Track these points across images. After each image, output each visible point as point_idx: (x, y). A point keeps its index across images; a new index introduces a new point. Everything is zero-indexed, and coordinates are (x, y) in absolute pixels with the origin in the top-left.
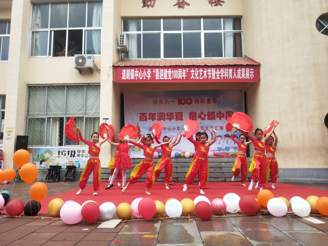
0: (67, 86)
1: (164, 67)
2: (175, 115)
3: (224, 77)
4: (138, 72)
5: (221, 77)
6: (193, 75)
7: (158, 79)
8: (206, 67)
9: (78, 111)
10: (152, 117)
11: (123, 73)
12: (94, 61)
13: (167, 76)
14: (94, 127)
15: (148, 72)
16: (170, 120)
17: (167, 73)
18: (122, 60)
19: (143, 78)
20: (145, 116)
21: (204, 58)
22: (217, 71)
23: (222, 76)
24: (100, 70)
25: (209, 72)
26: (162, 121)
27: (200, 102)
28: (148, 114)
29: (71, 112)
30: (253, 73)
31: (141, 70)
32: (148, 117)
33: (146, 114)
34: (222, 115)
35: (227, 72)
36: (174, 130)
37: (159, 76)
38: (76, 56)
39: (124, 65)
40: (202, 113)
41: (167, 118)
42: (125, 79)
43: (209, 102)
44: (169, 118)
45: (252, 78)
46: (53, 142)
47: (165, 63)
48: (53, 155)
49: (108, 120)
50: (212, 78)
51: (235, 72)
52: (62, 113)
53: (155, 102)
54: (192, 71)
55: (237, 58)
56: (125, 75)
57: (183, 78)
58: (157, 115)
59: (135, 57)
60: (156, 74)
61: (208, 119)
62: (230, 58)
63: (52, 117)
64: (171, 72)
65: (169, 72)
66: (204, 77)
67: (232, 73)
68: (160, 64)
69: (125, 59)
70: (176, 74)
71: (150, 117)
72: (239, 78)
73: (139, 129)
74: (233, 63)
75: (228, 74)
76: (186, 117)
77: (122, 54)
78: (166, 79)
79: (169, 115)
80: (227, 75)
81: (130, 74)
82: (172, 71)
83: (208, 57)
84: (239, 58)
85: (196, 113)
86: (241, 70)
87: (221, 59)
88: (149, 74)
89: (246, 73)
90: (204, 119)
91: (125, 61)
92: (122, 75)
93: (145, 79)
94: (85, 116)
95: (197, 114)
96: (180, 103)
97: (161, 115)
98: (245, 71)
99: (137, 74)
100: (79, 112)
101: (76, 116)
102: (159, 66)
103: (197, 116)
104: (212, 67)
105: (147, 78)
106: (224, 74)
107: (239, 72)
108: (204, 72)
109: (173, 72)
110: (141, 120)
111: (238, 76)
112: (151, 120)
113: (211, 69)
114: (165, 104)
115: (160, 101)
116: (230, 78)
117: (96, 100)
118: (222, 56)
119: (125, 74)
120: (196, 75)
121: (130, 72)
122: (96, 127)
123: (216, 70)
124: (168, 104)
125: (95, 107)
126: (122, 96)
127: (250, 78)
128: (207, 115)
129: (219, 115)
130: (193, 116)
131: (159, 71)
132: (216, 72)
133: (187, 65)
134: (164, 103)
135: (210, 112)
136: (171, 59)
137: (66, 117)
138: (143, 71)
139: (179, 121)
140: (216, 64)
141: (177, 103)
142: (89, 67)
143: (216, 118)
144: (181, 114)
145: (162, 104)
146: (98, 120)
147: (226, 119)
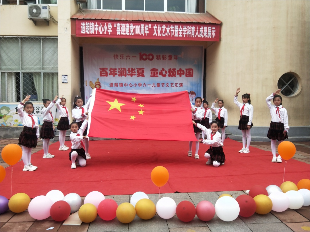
0: (22, 39)
1: (126, 22)
2: (136, 71)
3: (186, 35)
4: (98, 25)
5: (183, 35)
6: (155, 31)
7: (120, 34)
8: (169, 23)
9: (35, 65)
10: (113, 72)
11: (81, 27)
12: (50, 12)
13: (129, 32)
14: (52, 83)
15: (108, 26)
16: (132, 76)
17: (129, 28)
18: (80, 10)
19: (103, 32)
20: (105, 71)
21: (166, 13)
22: (180, 28)
23: (185, 34)
24: (57, 22)
25: (172, 29)
26: (123, 77)
27: (161, 58)
28: (109, 69)
29: (28, 67)
30: (214, 32)
31: (101, 24)
32: (109, 72)
33: (107, 69)
34: (182, 72)
35: (189, 29)
36: (135, 86)
37: (120, 31)
38: (30, 4)
39: (83, 18)
40: (163, 69)
41: (128, 74)
42: (84, 33)
43: (170, 59)
44: (130, 74)
45: (213, 37)
46: (10, 98)
47: (127, 17)
48: (11, 112)
49: (66, 77)
50: (175, 36)
51: (197, 30)
52: (17, 67)
53: (116, 57)
54: (155, 27)
55: (199, 13)
56: (84, 29)
57: (145, 34)
58: (117, 70)
59: (94, 8)
60: (118, 29)
61: (169, 76)
62: (192, 13)
63: (6, 71)
64: (133, 27)
65: (130, 27)
66: (166, 34)
67: (195, 31)
69: (83, 9)
70: (138, 30)
71: (111, 72)
72: (201, 37)
73: (100, 85)
74: (196, 20)
76: (147, 73)
77: (81, 4)
78: (128, 34)
79: (131, 71)
80: (190, 33)
81: (90, 28)
82: (134, 26)
83: (171, 11)
84: (202, 13)
85: (158, 69)
86: (204, 28)
87: (183, 14)
88: (110, 29)
89: (208, 32)
90: (165, 76)
91: (84, 11)
92: (81, 28)
93: (105, 33)
94: (43, 71)
95: (158, 71)
96: (141, 58)
97: (123, 71)
98: (208, 29)
99: (97, 28)
100: (35, 67)
101: (33, 71)
102: (120, 20)
103: (159, 72)
104: (175, 23)
105: (107, 32)
106: (187, 32)
107: (201, 30)
108: (167, 28)
109: (135, 27)
110: (101, 75)
111: (200, 34)
112: (112, 75)
113: (174, 26)
114: (127, 59)
115: (121, 56)
116: (193, 36)
117: (53, 55)
118: (185, 11)
119: (84, 27)
120: (159, 32)
121: (90, 26)
122: (54, 83)
123: (179, 27)
124: (130, 59)
125: (53, 61)
126: (81, 49)
127: (212, 37)
128: (168, 72)
129: (179, 72)
130: (154, 73)
131: (121, 25)
132: (179, 29)
133: (149, 20)
134: (125, 58)
135: (171, 69)
136: (132, 12)
137: (22, 71)
138: (103, 25)
139: (141, 77)
140: (178, 20)
141: (139, 59)
142: (44, 18)
143: (176, 75)
144: (142, 70)
145: (123, 59)
146: (57, 75)
147: (186, 76)
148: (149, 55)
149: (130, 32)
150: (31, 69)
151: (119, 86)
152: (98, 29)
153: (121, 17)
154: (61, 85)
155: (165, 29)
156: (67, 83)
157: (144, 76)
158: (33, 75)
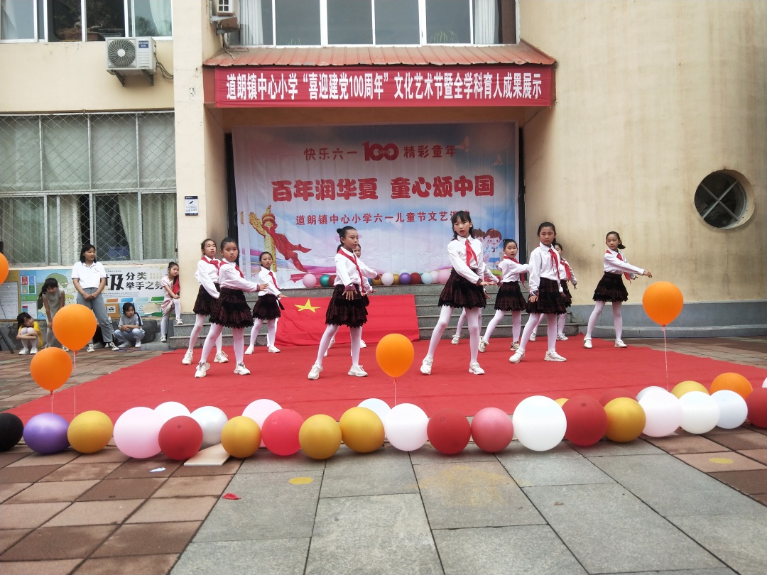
0: (93, 118)
1: (330, 69)
2: (357, 185)
3: (472, 94)
4: (265, 80)
5: (465, 95)
6: (399, 88)
7: (316, 97)
8: (430, 68)
9: (123, 178)
10: (304, 191)
11: (228, 85)
12: (155, 54)
13: (337, 92)
14: (164, 217)
15: (290, 80)
16: (347, 198)
17: (338, 83)
18: (224, 49)
19: (278, 95)
20: (286, 188)
21: (425, 46)
22: (457, 79)
23: (468, 91)
24: (173, 76)
25: (439, 82)
26: (327, 200)
27: (417, 154)
28: (294, 183)
29: (106, 182)
30: (539, 85)
31: (272, 76)
32: (293, 190)
33: (289, 183)
34: (466, 185)
35: (479, 81)
36: (356, 222)
37: (317, 90)
38: (110, 40)
39: (230, 64)
40: (422, 180)
41: (339, 192)
42: (234, 98)
43: (437, 154)
44: (343, 192)
45: (536, 96)
46: (67, 255)
47: (332, 58)
48: (69, 287)
49: (196, 200)
50: (446, 97)
51: (498, 82)
52: (82, 183)
53: (309, 154)
54: (398, 79)
55: (503, 45)
56: (234, 89)
58: (314, 185)
59: (257, 43)
60: (311, 86)
61: (436, 195)
62: (488, 45)
63: (59, 194)
64: (347, 80)
65: (341, 80)
66: (425, 94)
67: (492, 85)
68: (319, 61)
69: (232, 47)
70: (359, 86)
71: (298, 190)
72: (507, 96)
73: (273, 221)
74: (495, 60)
75: (482, 85)
76: (384, 190)
77: (226, 35)
78: (336, 97)
79: (345, 186)
80: (481, 89)
81: (247, 86)
82: (348, 78)
83: (436, 43)
84: (509, 45)
85: (409, 180)
86: (513, 76)
87: (465, 47)
88: (293, 86)
89: (525, 84)
90: (425, 195)
91: (233, 51)
92: (227, 87)
93: (282, 97)
94: (141, 191)
95: (409, 184)
96: (369, 155)
97: (326, 187)
98: (522, 79)
99: (264, 86)
100: (124, 182)
101: (118, 190)
102: (316, 66)
103: (411, 187)
104: (445, 68)
105: (288, 95)
106: (472, 87)
107: (507, 81)
108: (426, 81)
109: (351, 80)
110: (276, 199)
111: (505, 91)
112: (302, 198)
113: (443, 75)
114: (334, 158)
115: (322, 152)
116: (488, 95)
117: (165, 152)
118: (469, 42)
119: (234, 86)
120: (408, 90)
121: (247, 81)
122: (168, 217)
123: (454, 77)
124: (342, 158)
125: (164, 167)
126: (228, 139)
127: (533, 97)
128: (434, 186)
129: (460, 185)
130: (400, 188)
131: (318, 78)
132: (454, 81)
133: (385, 63)
134: (332, 155)
135: (439, 177)
136: (345, 48)
137: (94, 193)
138: (277, 79)
139: (368, 199)
140: (453, 60)
141: (363, 157)
142: (143, 68)
143: (453, 192)
144: (372, 182)
145: (326, 158)
146: (173, 200)
147: (477, 194)
148: (387, 148)
149: (339, 93)
150: (114, 186)
151: (318, 223)
152: (265, 88)
153: (319, 59)
154: (182, 221)
155: (422, 82)
156: (197, 215)
157: (376, 197)
158: (120, 201)
